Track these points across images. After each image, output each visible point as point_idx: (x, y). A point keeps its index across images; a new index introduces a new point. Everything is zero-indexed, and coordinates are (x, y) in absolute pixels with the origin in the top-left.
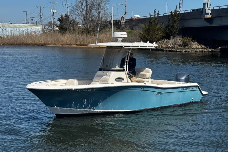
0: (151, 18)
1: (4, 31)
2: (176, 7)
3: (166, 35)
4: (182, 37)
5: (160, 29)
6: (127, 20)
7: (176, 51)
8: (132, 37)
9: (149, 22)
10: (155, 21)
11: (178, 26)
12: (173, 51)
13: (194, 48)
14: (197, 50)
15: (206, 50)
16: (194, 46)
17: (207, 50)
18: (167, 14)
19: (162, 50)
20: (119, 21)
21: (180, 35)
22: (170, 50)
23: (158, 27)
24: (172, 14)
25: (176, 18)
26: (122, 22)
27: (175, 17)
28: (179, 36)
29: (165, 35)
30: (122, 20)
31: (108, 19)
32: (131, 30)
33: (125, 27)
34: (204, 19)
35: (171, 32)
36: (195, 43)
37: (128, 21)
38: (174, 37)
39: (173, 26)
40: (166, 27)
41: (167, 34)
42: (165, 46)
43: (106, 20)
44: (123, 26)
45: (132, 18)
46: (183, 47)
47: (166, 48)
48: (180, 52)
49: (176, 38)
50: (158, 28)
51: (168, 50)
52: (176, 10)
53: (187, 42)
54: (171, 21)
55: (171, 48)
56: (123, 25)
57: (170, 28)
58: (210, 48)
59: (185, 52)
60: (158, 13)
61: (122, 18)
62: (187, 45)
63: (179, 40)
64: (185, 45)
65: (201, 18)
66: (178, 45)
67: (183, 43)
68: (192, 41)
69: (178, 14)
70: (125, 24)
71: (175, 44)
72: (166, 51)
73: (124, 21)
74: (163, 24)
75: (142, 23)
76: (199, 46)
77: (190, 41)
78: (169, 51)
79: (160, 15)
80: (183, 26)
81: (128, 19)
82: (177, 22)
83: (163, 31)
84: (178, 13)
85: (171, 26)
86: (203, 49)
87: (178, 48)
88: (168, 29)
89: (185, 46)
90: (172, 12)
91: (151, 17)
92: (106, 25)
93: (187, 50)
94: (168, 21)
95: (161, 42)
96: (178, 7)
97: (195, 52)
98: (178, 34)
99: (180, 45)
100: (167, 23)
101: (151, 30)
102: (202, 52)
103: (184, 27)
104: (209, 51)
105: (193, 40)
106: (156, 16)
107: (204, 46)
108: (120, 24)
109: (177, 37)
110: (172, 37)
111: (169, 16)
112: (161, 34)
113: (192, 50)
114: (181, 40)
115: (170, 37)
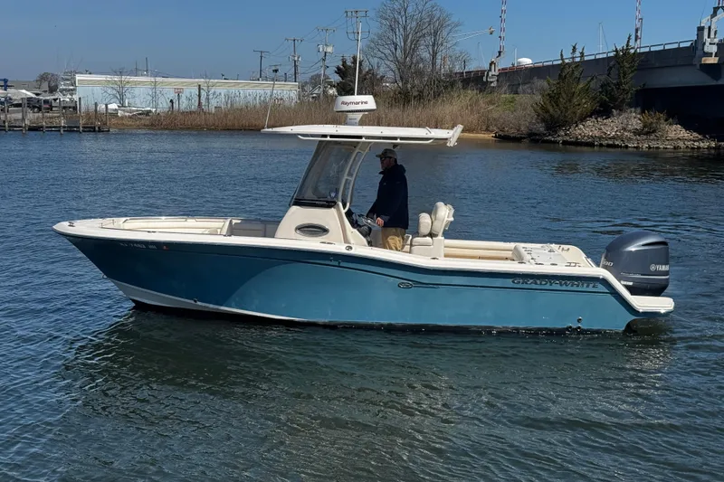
0: (562, 67)
1: (211, 97)
2: (629, 38)
3: (600, 106)
4: (642, 112)
5: (586, 90)
6: (503, 69)
7: (627, 147)
8: (515, 111)
9: (560, 75)
10: (572, 73)
11: (631, 84)
12: (617, 146)
13: (672, 140)
14: (681, 144)
15: (702, 145)
16: (672, 135)
17: (704, 145)
18: (605, 56)
19: (591, 145)
20: (483, 72)
21: (636, 107)
22: (611, 142)
23: (581, 86)
24: (617, 55)
25: (627, 65)
26: (490, 75)
27: (623, 62)
28: (633, 109)
29: (597, 106)
30: (490, 70)
31: (457, 67)
32: (512, 95)
33: (498, 86)
34: (698, 66)
35: (613, 99)
36: (674, 127)
37: (506, 73)
38: (621, 110)
39: (619, 85)
40: (602, 86)
41: (603, 104)
42: (597, 133)
43: (451, 71)
44: (492, 85)
45: (513, 65)
46: (645, 137)
47: (600, 138)
48: (637, 148)
49: (624, 115)
50: (581, 91)
51: (605, 143)
52: (627, 45)
53: (654, 125)
54: (614, 71)
55: (613, 138)
56: (492, 82)
57: (613, 89)
58: (712, 138)
59: (650, 148)
60: (582, 54)
61: (491, 64)
62: (654, 131)
63: (634, 119)
64: (648, 131)
65: (692, 65)
66: (630, 131)
67: (644, 127)
68: (666, 120)
69: (634, 54)
70: (498, 81)
71: (624, 129)
72: (601, 145)
73: (497, 73)
74: (592, 79)
75: (540, 77)
76: (684, 133)
77: (662, 121)
78: (609, 146)
79: (586, 58)
80: (644, 85)
81: (506, 69)
82: (631, 75)
83: (594, 99)
84: (632, 51)
85: (615, 85)
86: (694, 141)
87: (630, 139)
88: (607, 92)
89: (648, 133)
90: (616, 51)
91: (564, 62)
92: (452, 84)
93: (654, 144)
94: (607, 72)
95: (589, 123)
96: (633, 37)
97: (675, 148)
98: (631, 105)
99: (637, 132)
100: (603, 78)
101: (564, 96)
102: (693, 148)
103: (646, 87)
104: (709, 148)
105: (671, 120)
106: (578, 60)
107: (697, 135)
108: (484, 79)
109: (629, 111)
110: (615, 112)
111: (609, 59)
112: (587, 105)
113: (667, 143)
114: (640, 119)
115: (611, 112)
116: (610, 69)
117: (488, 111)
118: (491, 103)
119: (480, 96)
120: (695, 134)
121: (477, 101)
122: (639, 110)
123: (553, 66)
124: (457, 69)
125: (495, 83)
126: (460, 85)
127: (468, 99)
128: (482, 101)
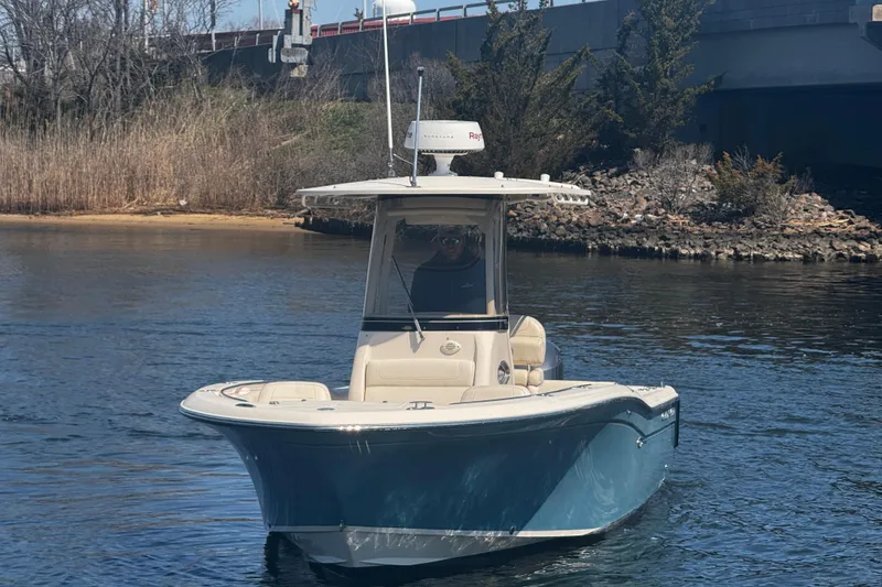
0: (491, 24)
3: (601, 141)
4: (716, 158)
6: (325, 29)
7: (675, 255)
8: (361, 149)
9: (485, 50)
10: (521, 41)
12: (650, 254)
13: (799, 235)
14: (822, 248)
16: (797, 222)
19: (578, 249)
20: (267, 35)
21: (699, 142)
22: (632, 243)
23: (546, 79)
25: (670, 22)
26: (288, 45)
28: (691, 149)
29: (591, 139)
30: (288, 29)
31: (192, 19)
32: (352, 105)
33: (313, 78)
34: (863, 27)
35: (635, 118)
36: (804, 199)
37: (334, 40)
38: (658, 151)
39: (649, 78)
40: (604, 82)
41: (607, 132)
42: (592, 216)
43: (174, 31)
44: (295, 73)
45: (359, 15)
46: (724, 227)
47: (602, 229)
48: (704, 258)
49: (668, 164)
50: (547, 93)
51: (613, 243)
53: (749, 194)
54: (636, 41)
55: (639, 229)
56: (294, 65)
57: (633, 90)
59: (737, 257)
61: (289, 14)
62: (750, 212)
64: (732, 211)
65: (846, 24)
66: (682, 211)
67: (723, 197)
68: (781, 182)
70: (310, 62)
71: (668, 205)
72: (605, 251)
73: (307, 39)
74: (576, 62)
75: (429, 54)
76: (829, 218)
77: (770, 183)
78: (626, 252)
80: (719, 80)
81: (332, 28)
82: (681, 52)
83: (584, 115)
85: (638, 78)
86: (859, 239)
87: (683, 234)
89: (732, 218)
91: (494, 10)
92: (178, 69)
93: (749, 248)
94: (615, 42)
97: (806, 259)
98: (684, 137)
99: (702, 214)
100: (605, 58)
101: (498, 108)
102: (856, 260)
103: (721, 87)
105: (793, 180)
107: (864, 222)
108: (272, 57)
109: (679, 153)
110: (640, 155)
112: (564, 137)
113: (784, 244)
114: (709, 177)
115: (630, 156)
116: (625, 32)
117: (284, 151)
118: (293, 125)
119: (258, 106)
120: (862, 221)
121: (253, 118)
122: (706, 151)
123: (467, 21)
124: (193, 24)
125: (304, 68)
126: (200, 72)
127: (223, 114)
128: (264, 121)
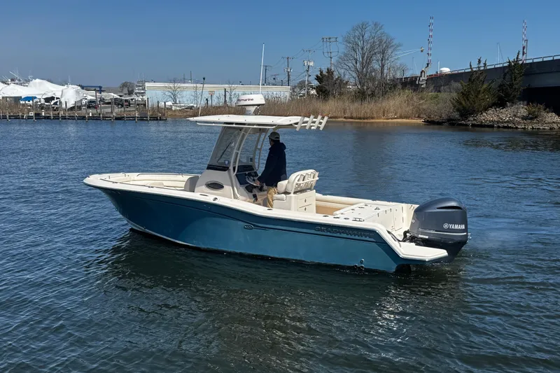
0: (472, 73)
1: (232, 97)
2: (518, 54)
3: (498, 100)
4: (528, 104)
5: (488, 90)
6: (430, 76)
7: (517, 128)
8: (438, 104)
9: (470, 80)
10: (479, 77)
11: (520, 84)
12: (510, 128)
13: (549, 123)
14: (555, 126)
16: (548, 120)
18: (501, 65)
19: (492, 127)
20: (416, 78)
21: (524, 100)
22: (506, 125)
23: (485, 86)
24: (510, 65)
25: (517, 72)
26: (421, 80)
27: (514, 70)
28: (522, 102)
29: (496, 100)
30: (421, 76)
32: (436, 93)
33: (427, 87)
35: (507, 95)
36: (550, 114)
37: (432, 78)
38: (513, 103)
39: (511, 85)
40: (499, 87)
41: (500, 98)
42: (496, 119)
43: (394, 77)
44: (423, 86)
45: (437, 72)
46: (529, 121)
47: (498, 122)
48: (524, 128)
49: (515, 106)
50: (485, 90)
51: (501, 125)
52: (517, 58)
53: (536, 113)
54: (508, 77)
55: (507, 122)
56: (422, 84)
57: (507, 88)
59: (533, 128)
60: (485, 64)
61: (421, 73)
62: (536, 117)
63: (522, 110)
64: (532, 117)
66: (519, 117)
67: (529, 114)
68: (545, 110)
69: (522, 64)
70: (426, 84)
71: (515, 116)
72: (499, 127)
73: (426, 78)
74: (493, 82)
75: (456, 81)
76: (557, 119)
77: (542, 110)
78: (504, 127)
79: (488, 68)
80: (529, 85)
81: (432, 75)
82: (519, 79)
83: (494, 95)
84: (521, 62)
85: (508, 85)
87: (519, 123)
88: (503, 90)
89: (531, 119)
90: (509, 62)
91: (472, 70)
92: (395, 86)
93: (536, 126)
94: (502, 77)
95: (490, 112)
96: (521, 53)
97: (551, 129)
98: (520, 99)
99: (524, 118)
100: (500, 81)
101: (473, 93)
103: (530, 87)
105: (548, 109)
106: (482, 68)
108: (417, 83)
109: (518, 103)
110: (508, 104)
111: (504, 67)
112: (489, 100)
113: (545, 125)
114: (526, 109)
115: (506, 104)
116: (505, 75)
117: (420, 104)
118: (422, 98)
119: (414, 94)
121: (412, 97)
122: (525, 102)
123: (465, 73)
124: (398, 75)
126: (400, 87)
127: (405, 96)
128: (415, 98)
